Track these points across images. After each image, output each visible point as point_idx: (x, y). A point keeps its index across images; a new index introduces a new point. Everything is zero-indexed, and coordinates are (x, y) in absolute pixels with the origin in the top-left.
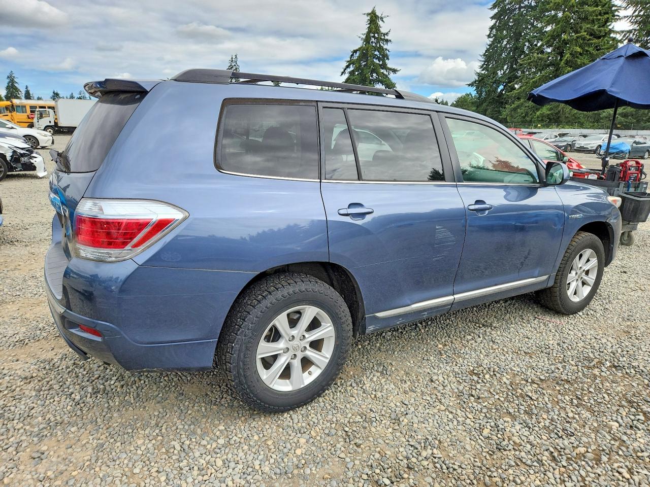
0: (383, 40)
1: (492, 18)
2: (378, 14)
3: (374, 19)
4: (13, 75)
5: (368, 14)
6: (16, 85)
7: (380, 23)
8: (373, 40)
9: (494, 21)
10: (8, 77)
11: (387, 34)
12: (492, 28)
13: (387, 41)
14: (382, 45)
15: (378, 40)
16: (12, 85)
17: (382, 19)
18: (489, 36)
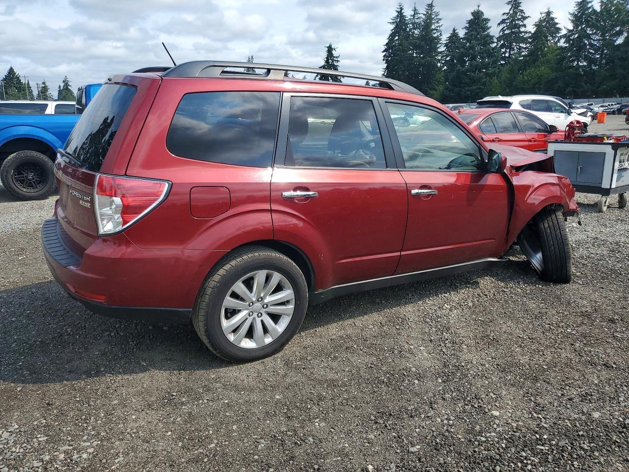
0: (336, 61)
1: (383, 52)
2: (333, 47)
3: (330, 49)
4: (67, 80)
5: (327, 47)
6: (69, 88)
7: (334, 52)
8: (330, 61)
9: (384, 53)
10: (64, 81)
11: (338, 57)
12: (384, 56)
13: (338, 61)
14: (335, 64)
15: (333, 60)
16: (67, 88)
17: (334, 49)
18: (384, 60)
